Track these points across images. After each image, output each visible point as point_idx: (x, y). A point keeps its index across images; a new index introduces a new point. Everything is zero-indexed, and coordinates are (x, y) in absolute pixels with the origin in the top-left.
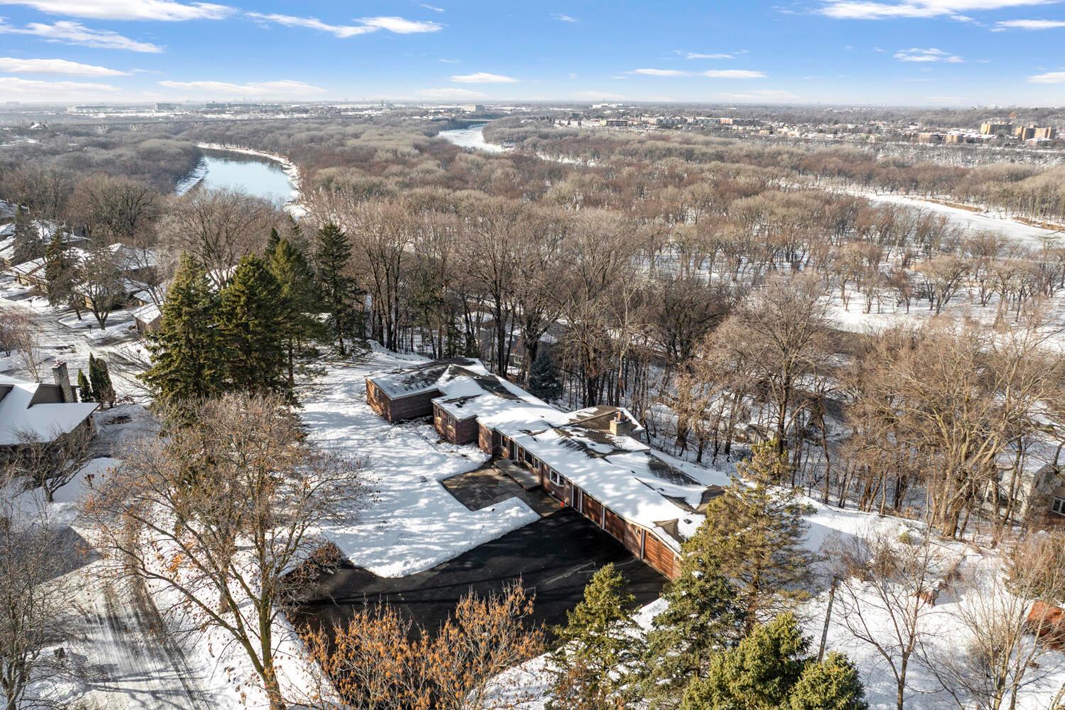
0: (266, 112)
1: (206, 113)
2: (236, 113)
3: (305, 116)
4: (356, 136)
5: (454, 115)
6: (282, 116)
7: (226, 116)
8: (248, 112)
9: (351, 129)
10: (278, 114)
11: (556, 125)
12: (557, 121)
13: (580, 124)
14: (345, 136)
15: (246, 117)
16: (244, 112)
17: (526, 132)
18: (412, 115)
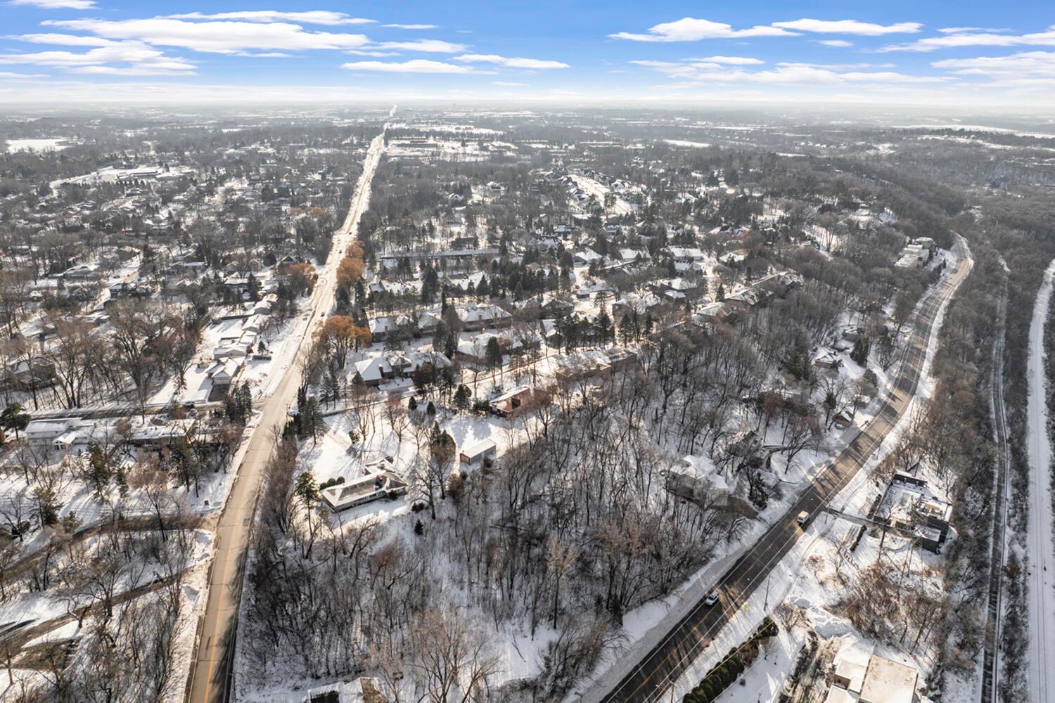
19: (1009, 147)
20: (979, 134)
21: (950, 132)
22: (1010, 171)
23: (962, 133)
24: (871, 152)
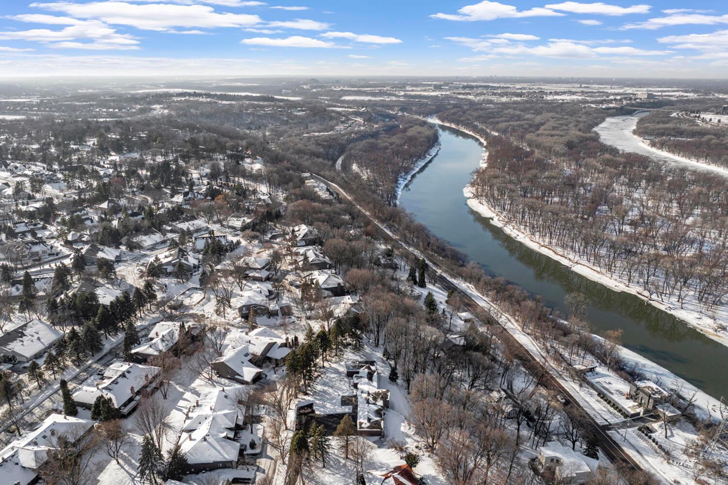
0: (495, 94)
1: (459, 94)
2: (477, 95)
3: (519, 99)
4: (538, 126)
5: (625, 102)
6: (504, 99)
7: (471, 97)
8: (484, 94)
9: (538, 119)
10: (502, 96)
11: (699, 122)
12: (702, 116)
13: (719, 121)
14: (531, 126)
15: (482, 98)
16: (482, 94)
17: (666, 129)
18: (592, 102)
19: (233, 102)
20: (208, 95)
21: (189, 94)
22: (251, 117)
23: (195, 95)
24: (155, 112)
